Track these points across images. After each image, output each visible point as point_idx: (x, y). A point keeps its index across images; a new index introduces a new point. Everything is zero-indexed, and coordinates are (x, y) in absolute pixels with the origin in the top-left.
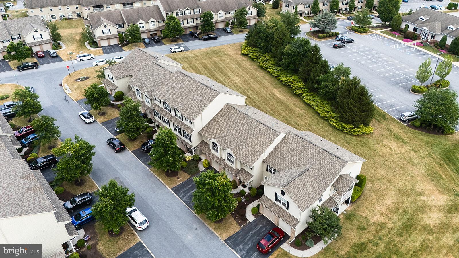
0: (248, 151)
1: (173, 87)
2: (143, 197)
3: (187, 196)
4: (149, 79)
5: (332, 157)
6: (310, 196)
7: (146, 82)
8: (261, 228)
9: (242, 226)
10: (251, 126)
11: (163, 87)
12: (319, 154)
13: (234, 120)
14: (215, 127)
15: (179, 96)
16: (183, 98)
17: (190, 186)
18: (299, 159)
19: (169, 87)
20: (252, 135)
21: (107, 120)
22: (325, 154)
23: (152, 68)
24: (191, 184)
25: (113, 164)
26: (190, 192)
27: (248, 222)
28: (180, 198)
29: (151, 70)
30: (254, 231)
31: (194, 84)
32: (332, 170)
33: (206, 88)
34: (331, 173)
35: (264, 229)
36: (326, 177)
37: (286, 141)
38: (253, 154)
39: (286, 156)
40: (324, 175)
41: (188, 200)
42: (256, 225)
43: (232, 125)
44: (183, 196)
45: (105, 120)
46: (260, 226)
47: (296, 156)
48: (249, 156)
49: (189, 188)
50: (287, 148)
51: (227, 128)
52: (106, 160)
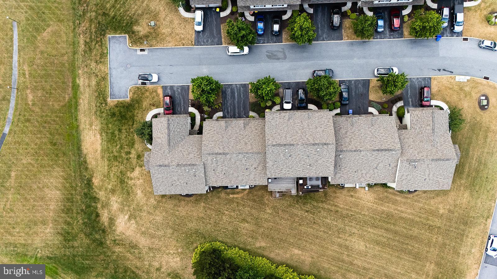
0: (214, 130)
1: (319, 128)
2: (255, 64)
3: (235, 89)
4: (373, 132)
5: (162, 164)
6: (156, 132)
7: (372, 128)
8: (181, 109)
9: (190, 101)
10: (228, 147)
11: (329, 123)
12: (171, 161)
13: (246, 144)
14: (256, 131)
15: (302, 124)
16: (296, 125)
17: (242, 96)
18: (181, 150)
19: (322, 126)
20: (222, 142)
21: (370, 87)
22: (166, 163)
23: (389, 143)
24: (243, 97)
25: (304, 63)
26: (237, 92)
27: (190, 106)
28: (237, 84)
29: (386, 140)
30: (182, 104)
31: (300, 140)
32: (156, 156)
33: (285, 143)
34: (156, 154)
35: (179, 110)
36: (157, 150)
37: (199, 156)
38: (209, 130)
39: (191, 147)
40: (159, 150)
41: (232, 87)
42: (184, 108)
43: (244, 139)
44: (237, 87)
45: (372, 85)
46: (182, 110)
47: (184, 151)
48: (211, 128)
49: (241, 95)
50: (194, 153)
51: (246, 136)
52: (312, 61)
